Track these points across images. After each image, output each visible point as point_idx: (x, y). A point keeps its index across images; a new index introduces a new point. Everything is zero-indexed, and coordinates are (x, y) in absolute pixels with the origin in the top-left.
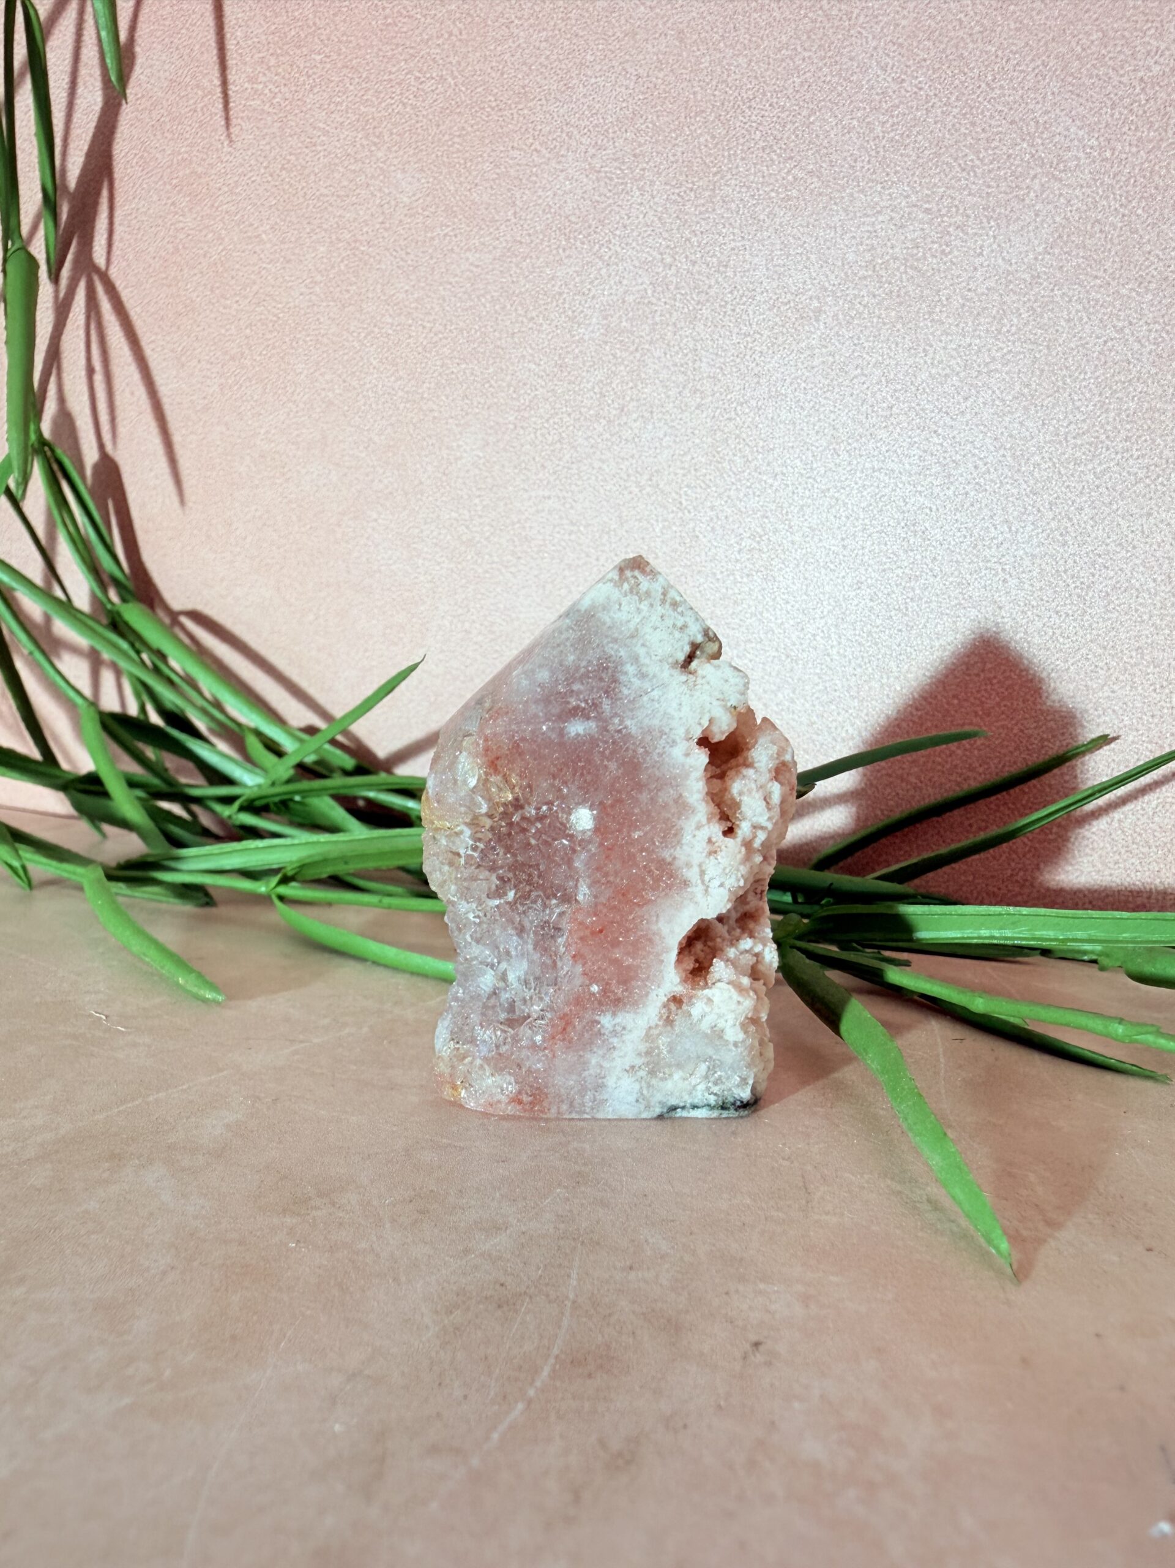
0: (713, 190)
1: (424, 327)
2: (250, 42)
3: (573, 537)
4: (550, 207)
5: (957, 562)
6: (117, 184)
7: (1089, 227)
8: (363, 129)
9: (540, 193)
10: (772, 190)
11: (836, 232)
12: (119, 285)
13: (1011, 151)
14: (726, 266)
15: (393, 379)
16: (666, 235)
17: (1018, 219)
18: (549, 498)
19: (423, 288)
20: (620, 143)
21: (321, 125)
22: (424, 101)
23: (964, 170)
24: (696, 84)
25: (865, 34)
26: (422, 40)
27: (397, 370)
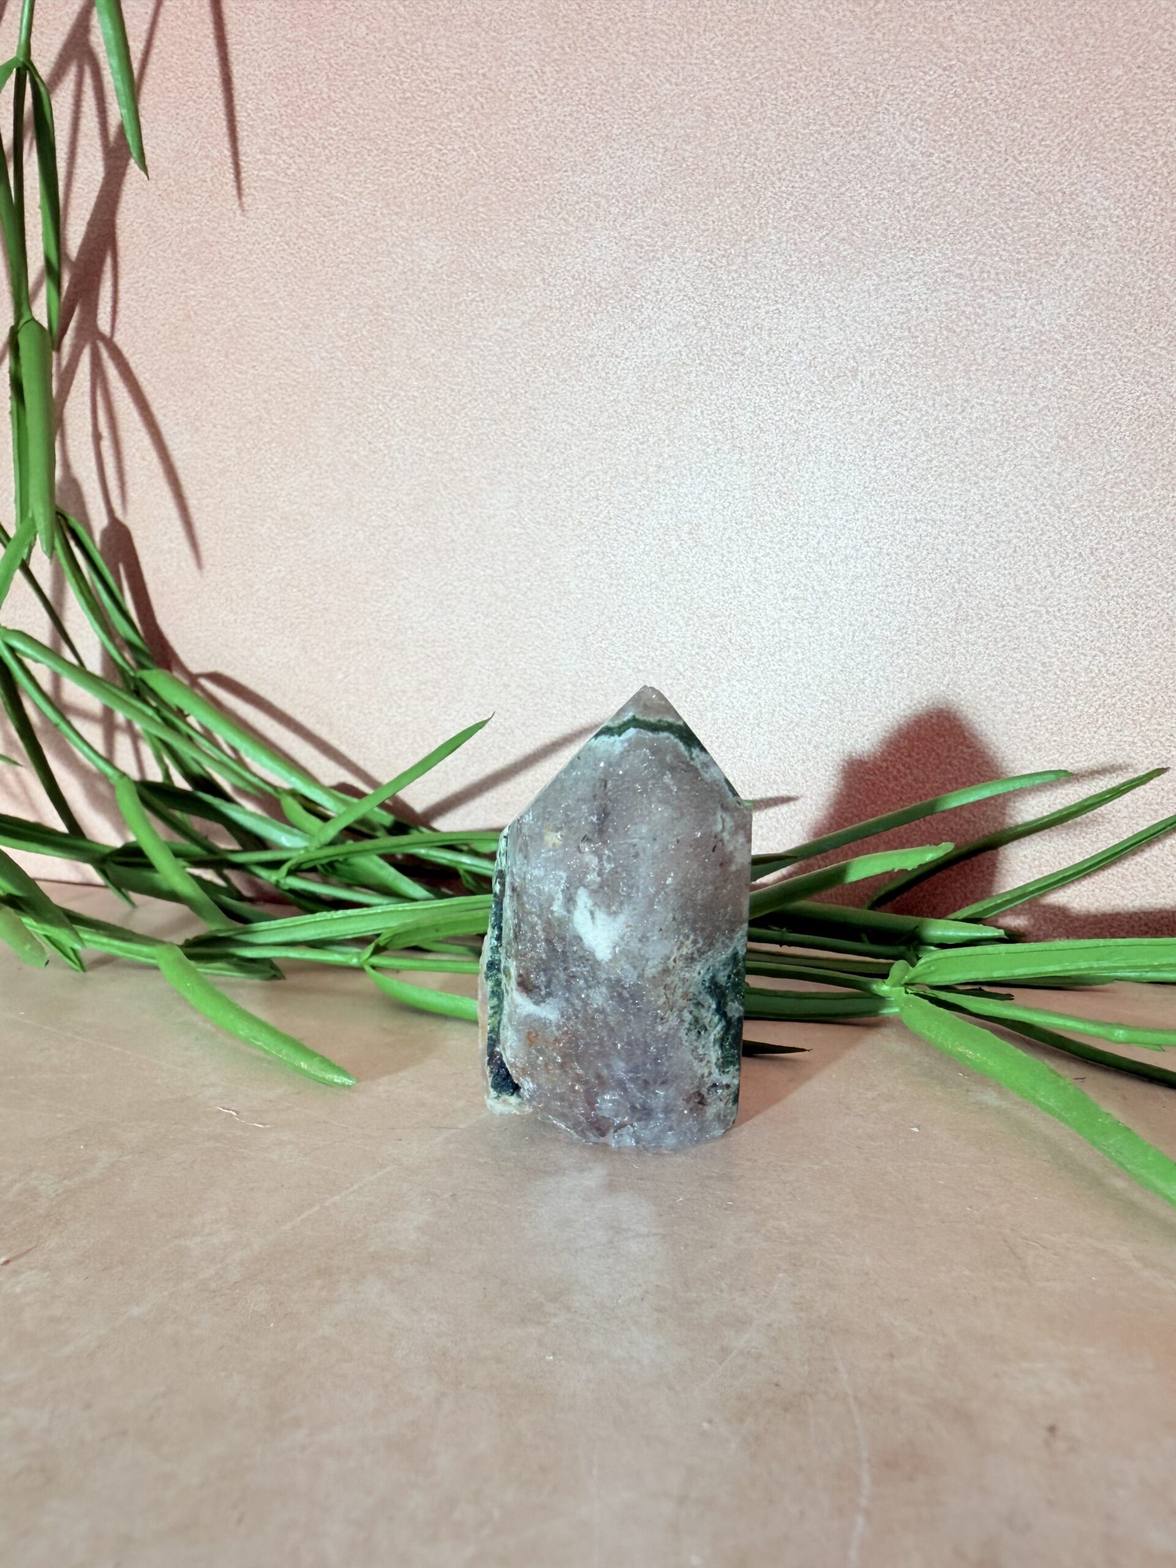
1: (452, 390)
2: (261, 115)
5: (1003, 606)
6: (121, 253)
7: (1118, 290)
8: (383, 199)
9: (569, 260)
10: (805, 257)
11: (870, 296)
12: (127, 351)
13: (1040, 220)
14: (761, 329)
15: (421, 440)
18: (587, 553)
19: (450, 352)
20: (649, 212)
21: (339, 195)
22: (446, 171)
23: (993, 238)
24: (724, 157)
25: (892, 110)
26: (443, 114)
27: (425, 432)
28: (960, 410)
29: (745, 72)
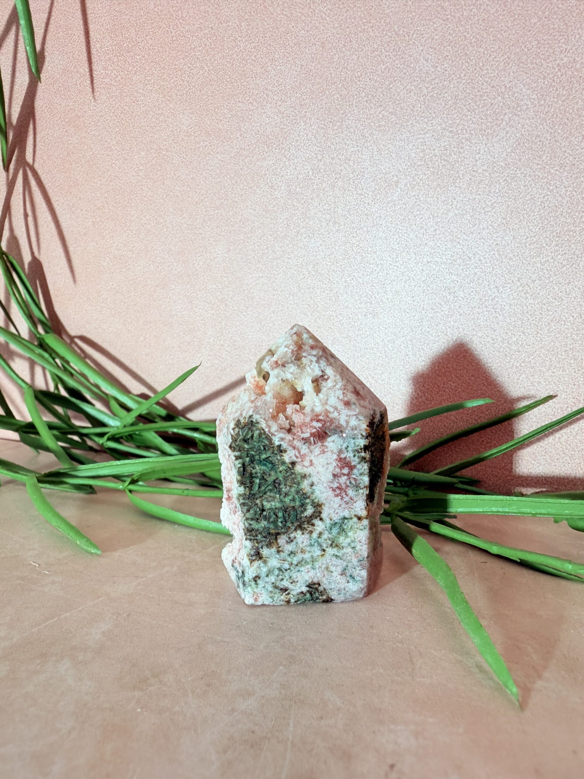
0: (342, 122)
1: (196, 192)
2: (103, 50)
3: (275, 297)
4: (259, 131)
5: (472, 308)
6: (37, 122)
7: (534, 139)
8: (162, 93)
9: (253, 124)
10: (372, 122)
11: (405, 143)
12: (40, 172)
13: (493, 101)
14: (349, 160)
15: (181, 218)
16: (318, 145)
17: (497, 135)
18: (262, 277)
19: (195, 173)
20: (293, 99)
21: (141, 91)
22: (193, 79)
23: (469, 111)
24: (331, 69)
25: (417, 43)
26: (191, 48)
27: (183, 214)
28: (451, 203)
29: (341, 24)
